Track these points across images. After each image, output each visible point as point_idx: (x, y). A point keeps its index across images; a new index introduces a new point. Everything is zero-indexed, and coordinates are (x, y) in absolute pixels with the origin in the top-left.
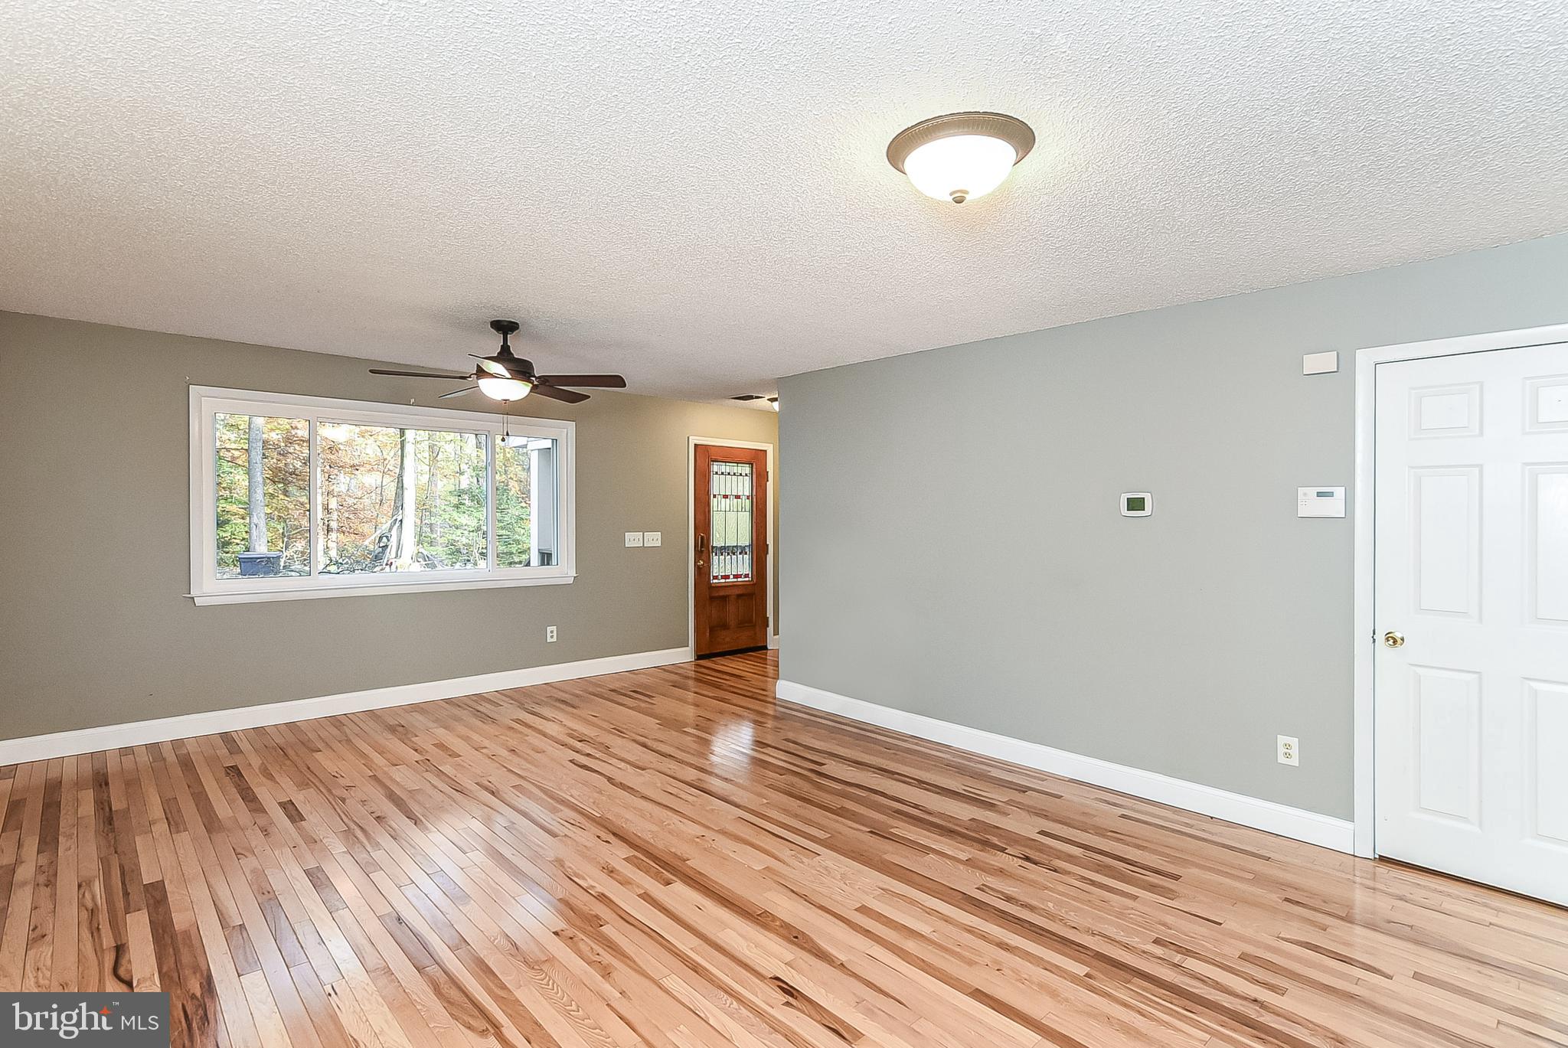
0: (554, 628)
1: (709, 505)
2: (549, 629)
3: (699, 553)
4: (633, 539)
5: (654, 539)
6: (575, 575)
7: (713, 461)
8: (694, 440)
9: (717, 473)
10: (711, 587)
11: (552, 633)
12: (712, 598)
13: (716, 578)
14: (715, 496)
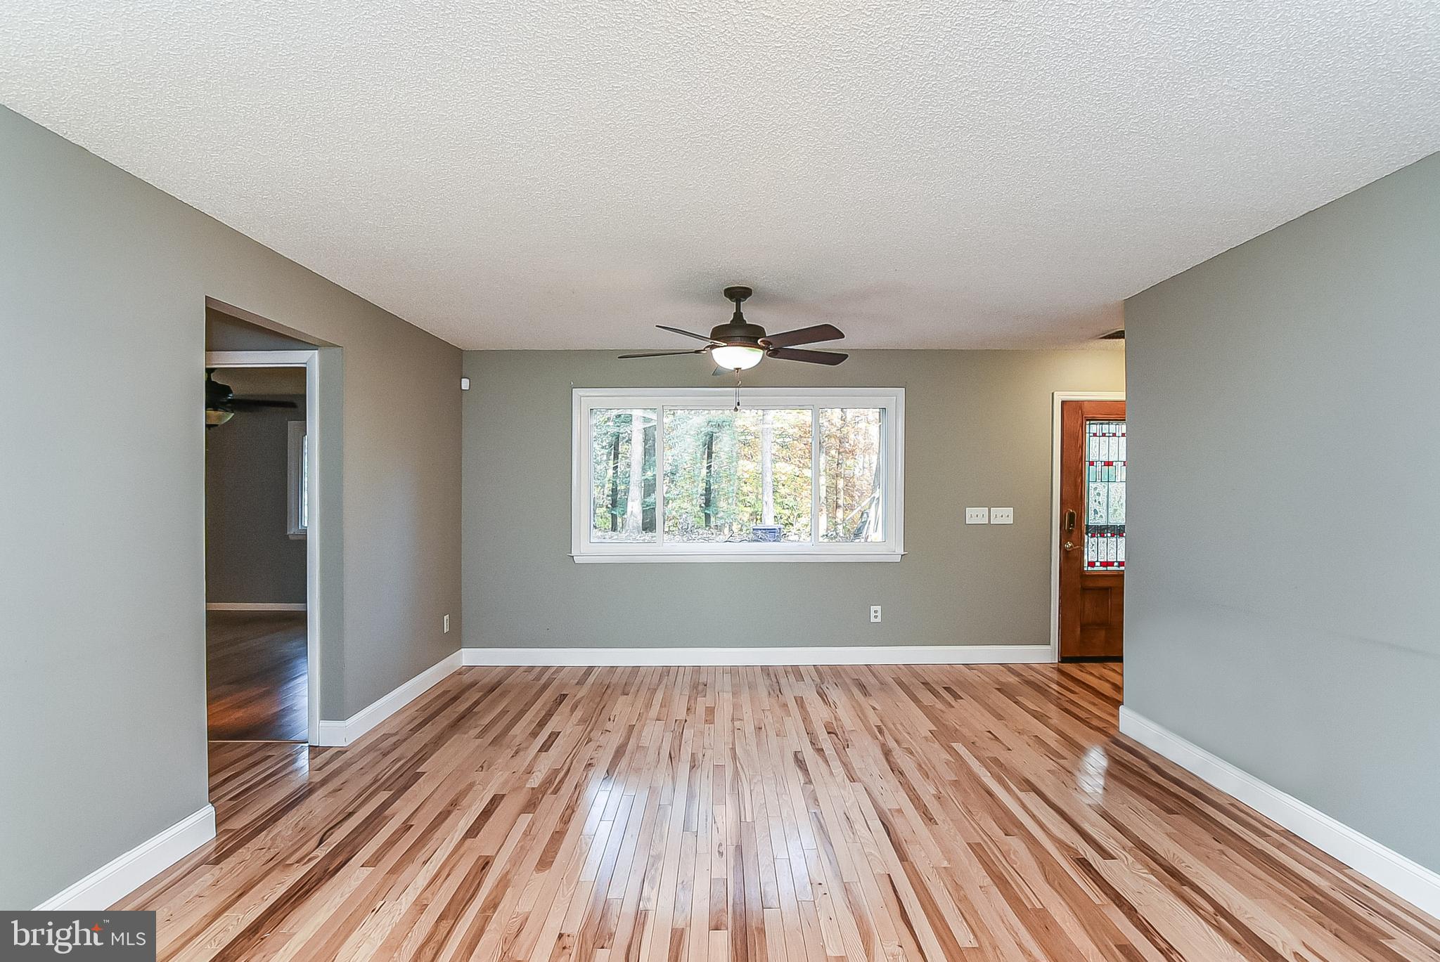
0: (878, 608)
1: (1081, 473)
2: (873, 608)
3: (1066, 534)
4: (975, 515)
5: (1003, 515)
6: (903, 553)
7: (1090, 420)
8: (1059, 397)
9: (1095, 435)
10: (1084, 576)
11: (876, 613)
12: (1085, 589)
13: (1092, 564)
14: (1092, 463)
